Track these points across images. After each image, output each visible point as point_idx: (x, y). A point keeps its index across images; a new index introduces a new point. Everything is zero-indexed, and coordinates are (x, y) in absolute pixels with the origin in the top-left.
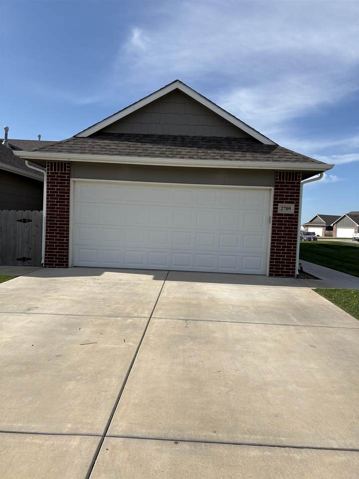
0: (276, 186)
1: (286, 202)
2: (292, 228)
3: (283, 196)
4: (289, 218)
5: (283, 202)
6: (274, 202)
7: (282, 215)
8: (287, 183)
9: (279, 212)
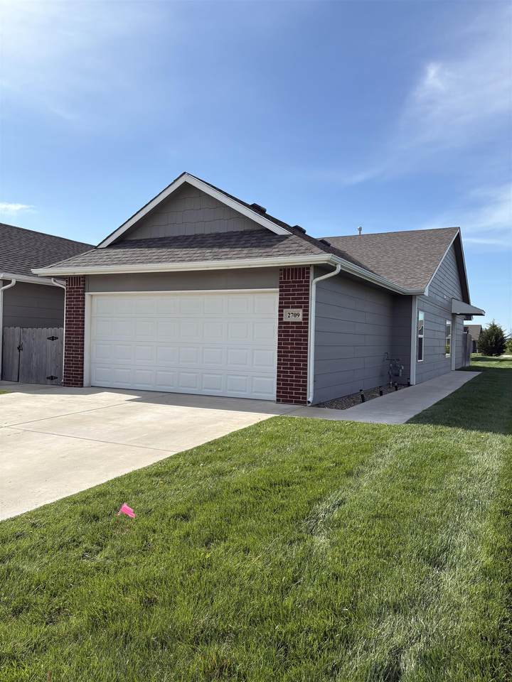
0: (280, 287)
1: (293, 307)
2: (300, 340)
3: (289, 299)
4: (297, 327)
5: (288, 307)
6: (280, 307)
7: (288, 323)
8: (293, 282)
9: (284, 320)
